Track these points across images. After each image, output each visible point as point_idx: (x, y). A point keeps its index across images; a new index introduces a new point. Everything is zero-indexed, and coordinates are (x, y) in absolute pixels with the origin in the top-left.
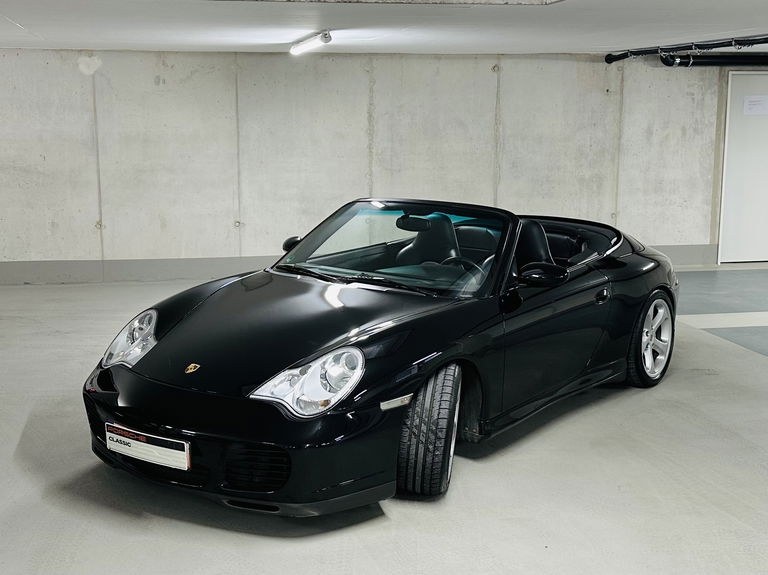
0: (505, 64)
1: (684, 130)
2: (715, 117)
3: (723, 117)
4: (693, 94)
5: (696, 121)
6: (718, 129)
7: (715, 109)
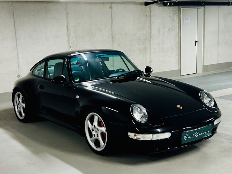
0: (114, 6)
1: (169, 29)
2: (178, 24)
3: (180, 24)
4: (171, 16)
5: (172, 26)
6: (179, 29)
7: (178, 21)
